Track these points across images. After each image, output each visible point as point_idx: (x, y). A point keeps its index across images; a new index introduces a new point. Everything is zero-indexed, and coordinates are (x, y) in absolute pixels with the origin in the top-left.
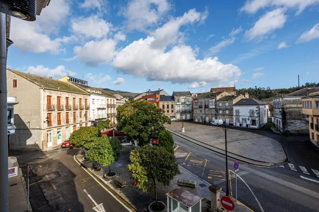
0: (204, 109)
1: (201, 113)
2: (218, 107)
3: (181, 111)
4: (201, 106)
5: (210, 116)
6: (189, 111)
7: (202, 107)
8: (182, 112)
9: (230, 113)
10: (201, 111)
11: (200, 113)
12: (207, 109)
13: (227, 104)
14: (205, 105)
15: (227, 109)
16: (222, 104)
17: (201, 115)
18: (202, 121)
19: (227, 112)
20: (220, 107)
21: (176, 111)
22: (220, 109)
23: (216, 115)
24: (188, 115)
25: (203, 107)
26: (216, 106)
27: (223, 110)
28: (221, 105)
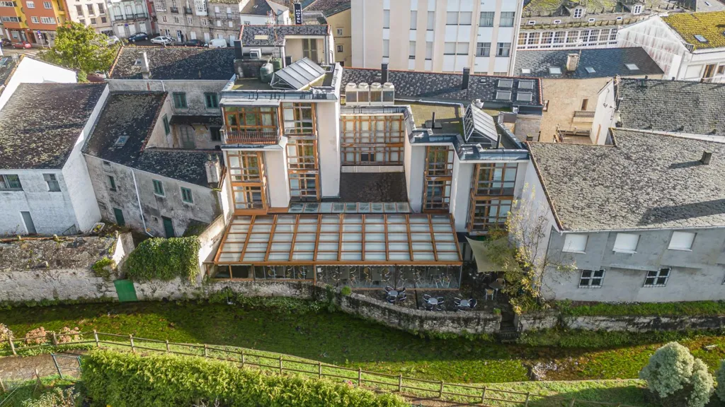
0: (182, 16)
1: (178, 24)
2: (212, 15)
3: (125, 18)
4: (175, 10)
5: (199, 30)
6: (142, 16)
7: (177, 12)
8: (127, 19)
9: (237, 26)
10: (177, 20)
11: (176, 24)
12: (189, 17)
13: (229, 10)
14: (185, 8)
15: (229, 19)
16: (220, 9)
17: (179, 28)
18: (182, 40)
19: (231, 24)
20: (217, 15)
21: (113, 19)
22: (218, 19)
23: (210, 29)
24: (141, 25)
25: (181, 11)
26: (208, 12)
27: (223, 21)
28: (217, 10)
